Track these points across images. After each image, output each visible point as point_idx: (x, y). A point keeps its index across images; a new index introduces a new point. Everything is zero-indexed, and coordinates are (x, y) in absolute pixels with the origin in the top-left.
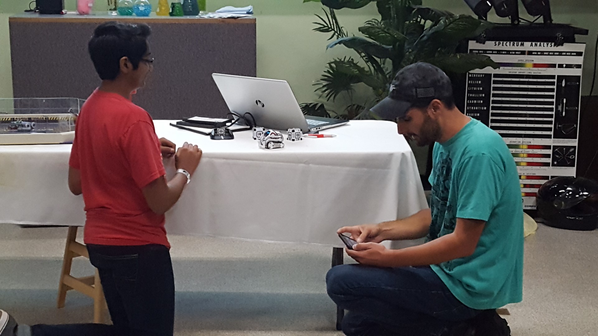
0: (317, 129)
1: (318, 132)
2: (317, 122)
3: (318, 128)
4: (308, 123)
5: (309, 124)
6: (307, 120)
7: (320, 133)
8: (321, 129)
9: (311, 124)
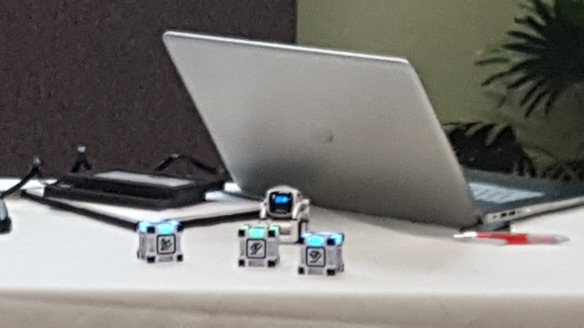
0: (504, 215)
1: (506, 226)
2: (504, 191)
3: (508, 212)
4: (476, 193)
5: (478, 198)
6: (473, 186)
7: (515, 229)
8: (516, 216)
9: (484, 197)
